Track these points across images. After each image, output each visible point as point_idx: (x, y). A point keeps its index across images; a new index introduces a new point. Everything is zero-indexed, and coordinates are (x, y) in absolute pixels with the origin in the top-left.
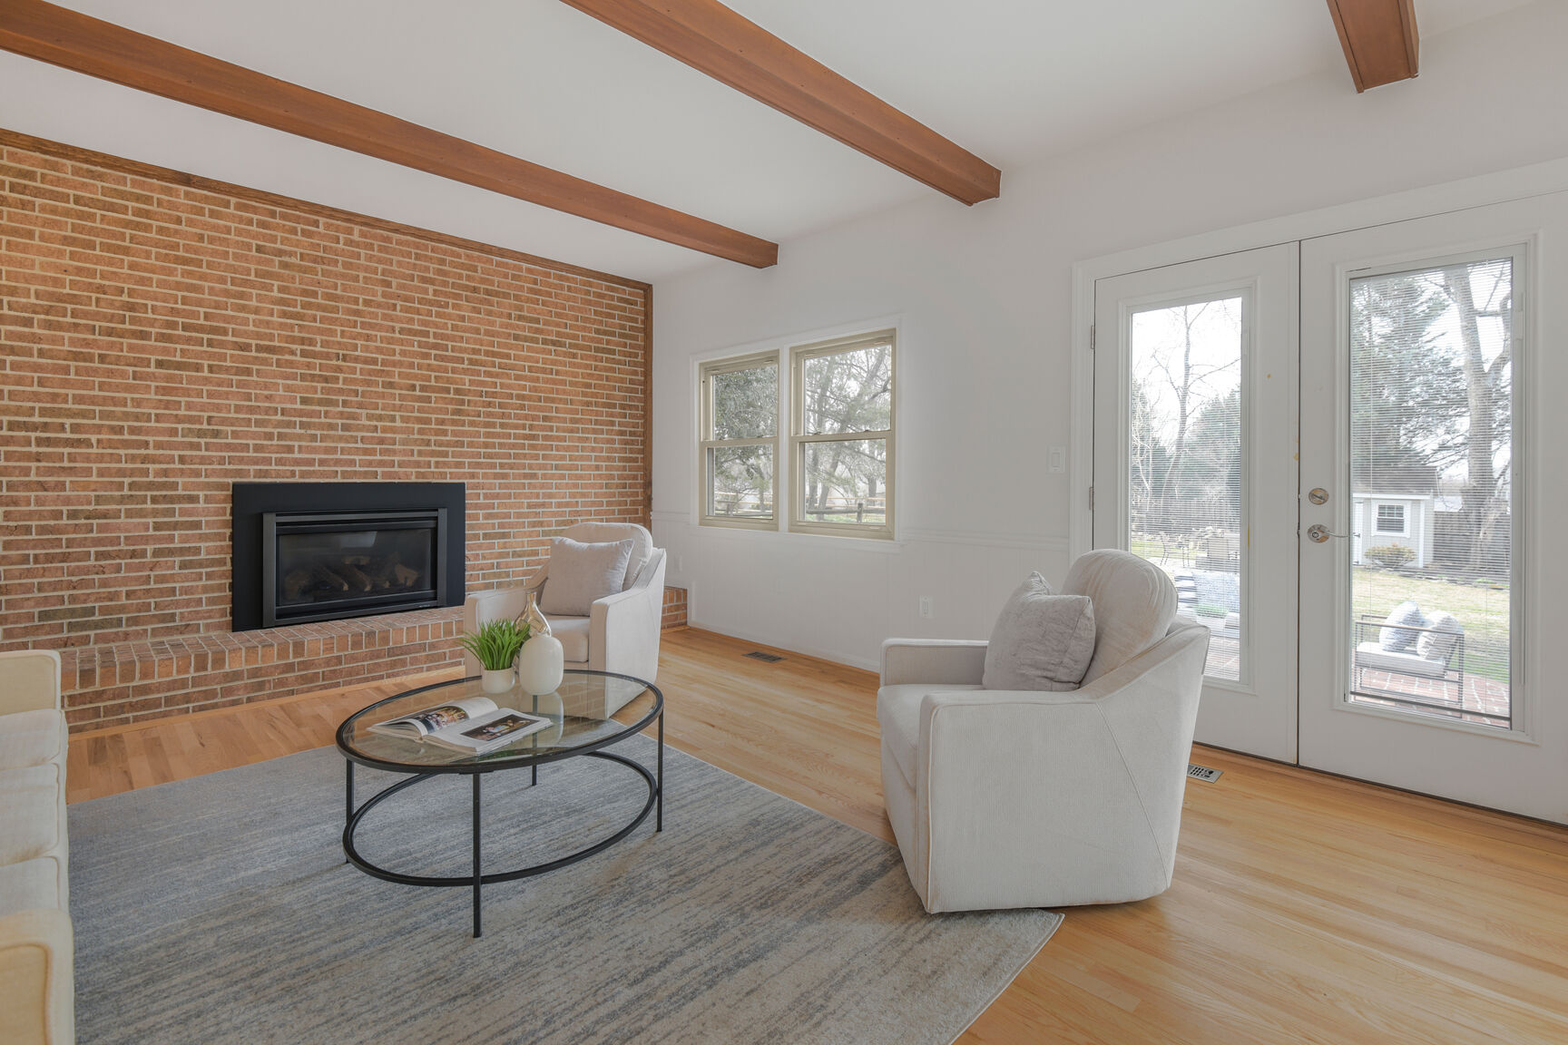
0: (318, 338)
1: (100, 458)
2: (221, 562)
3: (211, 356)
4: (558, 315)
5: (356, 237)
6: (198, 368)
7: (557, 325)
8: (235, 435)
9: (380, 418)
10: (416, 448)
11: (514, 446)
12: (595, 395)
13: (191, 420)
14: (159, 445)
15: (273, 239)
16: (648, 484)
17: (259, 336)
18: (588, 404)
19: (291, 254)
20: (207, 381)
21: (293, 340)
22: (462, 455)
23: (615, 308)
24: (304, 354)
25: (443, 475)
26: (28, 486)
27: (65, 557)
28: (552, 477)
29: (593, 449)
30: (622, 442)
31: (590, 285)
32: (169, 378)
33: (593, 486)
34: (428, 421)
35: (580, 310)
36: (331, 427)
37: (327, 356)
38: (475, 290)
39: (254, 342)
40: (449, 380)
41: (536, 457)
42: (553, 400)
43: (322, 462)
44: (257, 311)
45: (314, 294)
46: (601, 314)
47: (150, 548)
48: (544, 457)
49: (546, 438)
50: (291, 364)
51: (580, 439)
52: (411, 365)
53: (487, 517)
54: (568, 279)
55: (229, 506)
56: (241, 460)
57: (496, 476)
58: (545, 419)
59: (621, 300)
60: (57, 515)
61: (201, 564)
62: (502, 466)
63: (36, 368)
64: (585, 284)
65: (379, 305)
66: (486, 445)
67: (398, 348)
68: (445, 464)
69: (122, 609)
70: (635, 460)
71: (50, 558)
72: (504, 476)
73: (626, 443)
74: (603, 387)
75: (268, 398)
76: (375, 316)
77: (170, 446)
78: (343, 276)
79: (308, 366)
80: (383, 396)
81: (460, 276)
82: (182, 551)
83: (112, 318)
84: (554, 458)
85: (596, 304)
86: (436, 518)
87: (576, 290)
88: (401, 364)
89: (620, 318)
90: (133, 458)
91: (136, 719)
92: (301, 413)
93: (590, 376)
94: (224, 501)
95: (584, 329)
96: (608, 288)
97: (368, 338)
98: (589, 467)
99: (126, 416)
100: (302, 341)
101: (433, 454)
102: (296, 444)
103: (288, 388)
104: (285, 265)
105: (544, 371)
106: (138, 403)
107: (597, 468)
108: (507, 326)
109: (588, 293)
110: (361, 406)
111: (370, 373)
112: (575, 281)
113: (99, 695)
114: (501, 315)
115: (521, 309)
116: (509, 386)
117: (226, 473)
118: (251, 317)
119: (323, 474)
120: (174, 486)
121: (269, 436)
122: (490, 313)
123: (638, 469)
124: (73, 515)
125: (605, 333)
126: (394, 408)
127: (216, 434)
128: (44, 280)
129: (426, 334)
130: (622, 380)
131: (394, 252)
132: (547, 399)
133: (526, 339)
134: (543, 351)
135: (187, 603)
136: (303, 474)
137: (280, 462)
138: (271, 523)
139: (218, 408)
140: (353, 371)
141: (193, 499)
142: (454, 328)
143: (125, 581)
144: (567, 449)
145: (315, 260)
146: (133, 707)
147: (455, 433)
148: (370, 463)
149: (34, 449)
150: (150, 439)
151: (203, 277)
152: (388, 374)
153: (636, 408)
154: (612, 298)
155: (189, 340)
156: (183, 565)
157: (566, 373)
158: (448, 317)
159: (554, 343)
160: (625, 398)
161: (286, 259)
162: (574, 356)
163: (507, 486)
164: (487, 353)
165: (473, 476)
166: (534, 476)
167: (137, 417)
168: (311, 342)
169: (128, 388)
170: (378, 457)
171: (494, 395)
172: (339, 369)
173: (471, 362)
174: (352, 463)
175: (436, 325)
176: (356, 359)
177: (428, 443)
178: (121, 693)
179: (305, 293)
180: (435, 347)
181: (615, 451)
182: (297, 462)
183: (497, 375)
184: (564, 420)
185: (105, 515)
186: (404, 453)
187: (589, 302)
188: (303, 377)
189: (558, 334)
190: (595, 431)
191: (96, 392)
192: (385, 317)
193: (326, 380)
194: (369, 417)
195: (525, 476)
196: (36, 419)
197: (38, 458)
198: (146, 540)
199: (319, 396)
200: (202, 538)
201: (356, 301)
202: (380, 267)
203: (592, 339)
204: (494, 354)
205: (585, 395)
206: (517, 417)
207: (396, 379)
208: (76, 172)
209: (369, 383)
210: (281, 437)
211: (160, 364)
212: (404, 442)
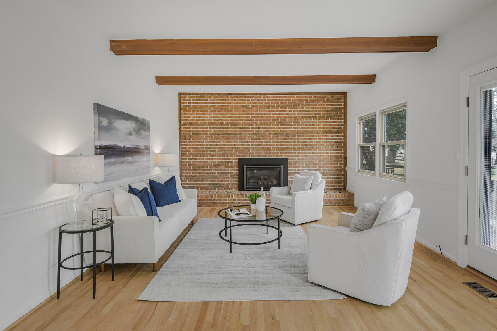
0: (254, 124)
1: (218, 153)
2: (237, 175)
3: (235, 131)
4: (314, 108)
5: (262, 98)
6: (232, 134)
7: (314, 111)
8: (239, 148)
9: (267, 142)
10: (276, 149)
11: (301, 147)
12: (326, 131)
13: (231, 145)
14: (226, 151)
15: (245, 103)
16: (345, 158)
17: (243, 125)
18: (324, 134)
19: (249, 106)
20: (234, 136)
21: (249, 125)
22: (287, 150)
23: (334, 102)
24: (252, 128)
25: (282, 156)
26: (208, 159)
27: (213, 173)
28: (313, 156)
29: (326, 147)
30: (336, 145)
31: (325, 97)
32: (228, 137)
33: (326, 159)
34: (278, 142)
35: (321, 105)
36: (257, 145)
37: (256, 128)
38: (290, 105)
39: (242, 127)
40: (284, 131)
41: (308, 150)
42: (313, 134)
43: (255, 153)
44: (243, 120)
45: (253, 114)
46: (328, 105)
47: (225, 172)
48: (310, 150)
49: (310, 145)
50: (249, 131)
51: (321, 144)
52: (274, 128)
53: (294, 167)
54: (317, 97)
55: (238, 163)
56: (240, 153)
57: (296, 156)
58: (310, 139)
59: (336, 99)
60: (211, 165)
61: (233, 176)
62: (298, 153)
63: (208, 137)
64: (323, 97)
65: (267, 114)
66: (293, 148)
67: (271, 124)
68: (283, 153)
69: (221, 184)
70: (341, 150)
71: (211, 173)
72: (298, 156)
73: (338, 145)
74: (329, 128)
75: (245, 139)
76: (266, 117)
77: (228, 151)
78: (259, 108)
79: (253, 131)
80: (268, 136)
81: (286, 103)
82: (230, 173)
83: (219, 125)
84: (313, 150)
85: (327, 102)
86: (280, 167)
87: (320, 99)
88: (272, 128)
89: (335, 105)
90: (222, 153)
91: (219, 206)
92: (251, 142)
93: (325, 125)
94: (237, 162)
95: (323, 111)
96: (331, 97)
97: (265, 123)
98: (324, 153)
99: (221, 145)
100: (251, 125)
101: (280, 150)
102: (250, 149)
103: (249, 137)
104: (248, 108)
105: (310, 125)
106: (223, 142)
107: (327, 153)
108: (299, 114)
109: (324, 99)
110: (263, 139)
111: (265, 131)
112: (320, 97)
113: (214, 200)
114: (297, 111)
115: (303, 108)
116: (300, 131)
117: (238, 156)
118: (242, 121)
119: (256, 156)
120: (229, 159)
121: (245, 148)
122: (294, 111)
123: (342, 153)
124: (214, 165)
125: (330, 111)
126: (271, 139)
127: (236, 148)
128: (209, 120)
129: (278, 120)
130: (336, 125)
131: (271, 100)
132: (311, 133)
133: (304, 117)
134: (310, 119)
135: (231, 184)
136: (252, 156)
137: (247, 153)
138: (245, 167)
139: (236, 142)
140: (261, 131)
141: (232, 162)
142: (285, 117)
143: (221, 178)
144: (317, 148)
145: (254, 106)
146: (219, 203)
147: (285, 145)
148: (265, 153)
149: (208, 152)
150: (225, 149)
151: (233, 114)
152: (269, 131)
153: (341, 133)
154: (332, 99)
155: (231, 128)
156: (231, 176)
157: (317, 125)
158: (283, 114)
159: (313, 117)
160: (337, 131)
161: (248, 107)
162: (319, 119)
163: (299, 159)
164: (294, 122)
165: (290, 156)
166: (307, 156)
167: (223, 145)
168: (253, 125)
169: (222, 139)
170: (267, 152)
171: (295, 134)
172: (259, 131)
173: (289, 125)
174: (261, 153)
175: (280, 117)
176: (262, 128)
177: (278, 148)
178: (217, 200)
179: (252, 114)
180: (280, 122)
181: (333, 147)
182: (250, 153)
183: (296, 128)
184: (316, 139)
185: (218, 165)
186: (273, 150)
187: (324, 102)
188: (252, 134)
189: (314, 114)
190: (326, 142)
191: (217, 141)
192: (269, 117)
193: (256, 134)
194: (265, 142)
195: (304, 156)
196: (209, 146)
197: (209, 154)
198: (224, 170)
199: (255, 138)
200: (234, 170)
201: (262, 114)
202: (267, 104)
203: (325, 114)
204: (295, 122)
205: (323, 131)
206: (302, 139)
207: (271, 132)
208: (214, 97)
209: (265, 134)
210: (247, 148)
211: (226, 134)
212: (273, 148)
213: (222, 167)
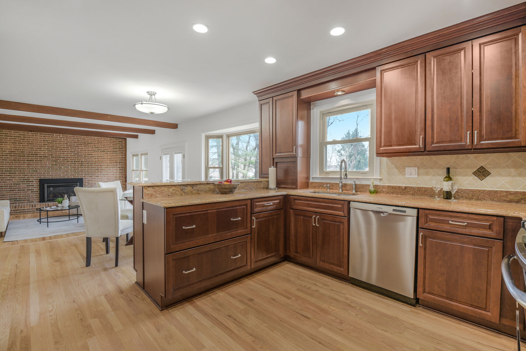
0: (54, 154)
1: (18, 175)
2: (38, 192)
3: (35, 159)
4: (103, 146)
5: (61, 136)
6: (33, 161)
7: (104, 148)
8: (40, 171)
9: (66, 167)
10: (73, 172)
11: (94, 171)
12: (112, 161)
13: (32, 169)
14: (27, 173)
15: (46, 139)
16: (126, 178)
17: (43, 155)
18: (111, 162)
19: (49, 141)
20: (35, 163)
21: (49, 155)
22: (82, 173)
23: (117, 143)
24: (51, 157)
25: (79, 177)
26: (7, 180)
27: (13, 190)
28: (103, 176)
29: (112, 171)
30: (119, 169)
31: (111, 139)
32: (29, 163)
33: (112, 178)
34: (75, 167)
35: (109, 144)
36: (57, 169)
37: (56, 157)
38: (85, 143)
39: (43, 156)
40: (80, 160)
41: (99, 173)
42: (103, 162)
43: (55, 175)
44: (43, 151)
45: (53, 147)
46: (114, 145)
47: (26, 189)
48: (101, 173)
49: (101, 169)
50: (49, 159)
51: (109, 169)
52: (72, 158)
53: (88, 184)
54: (106, 139)
55: (39, 183)
56: (41, 175)
57: (90, 177)
58: (101, 166)
59: (119, 142)
60: (12, 184)
61: (34, 192)
62: (91, 175)
63: (8, 162)
64: (110, 139)
65: (66, 148)
66: (88, 171)
67: (69, 155)
68: (79, 175)
69: (22, 198)
70: (123, 173)
71: (11, 191)
72: (92, 177)
73: (120, 169)
74: (115, 159)
75: (45, 165)
76: (65, 150)
77: (29, 173)
78: (59, 143)
79: (52, 159)
80: (66, 163)
81: (82, 141)
82: (31, 190)
83: (19, 154)
84: (103, 173)
85: (113, 143)
86: (77, 184)
87: (108, 141)
88: (70, 157)
89: (119, 145)
90: (23, 175)
92: (51, 167)
93: (111, 157)
94: (38, 182)
95: (110, 148)
96: (116, 140)
97: (63, 153)
98: (111, 175)
99: (22, 169)
100: (51, 155)
101: (76, 173)
102: (50, 172)
103: (49, 163)
104: (48, 143)
105: (100, 157)
106: (24, 167)
107: (113, 175)
108: (92, 149)
109: (111, 141)
110: (62, 165)
111: (64, 159)
112: (108, 139)
114: (91, 147)
115: (95, 145)
116: (93, 160)
117: (38, 177)
118: (42, 152)
119: (55, 177)
120: (30, 179)
121: (46, 171)
122: (88, 147)
123: (123, 174)
124: (14, 184)
125: (115, 148)
126: (69, 165)
127: (36, 171)
128: (9, 149)
129: (75, 152)
130: (119, 157)
131: (68, 138)
132: (101, 162)
133: (96, 151)
134: (100, 153)
135: (32, 198)
136: (51, 177)
137: (47, 175)
138: (46, 185)
139: (37, 167)
140: (61, 159)
141: (33, 182)
142: (81, 150)
143: (22, 194)
144: (106, 171)
145: (54, 141)
147: (81, 169)
148: (64, 175)
149: (8, 174)
150: (26, 172)
151: (34, 146)
152: (67, 159)
153: (123, 162)
154: (117, 141)
155: (32, 156)
156: (31, 192)
157: (105, 157)
158: (80, 148)
159: (103, 151)
160: (120, 161)
161: (48, 142)
162: (108, 153)
163: (92, 179)
164: (88, 154)
165: (85, 177)
166: (98, 176)
167: (24, 169)
168: (53, 155)
169: (22, 165)
170: (66, 174)
171: (89, 162)
172: (58, 159)
173: (84, 156)
174: (61, 175)
175: (77, 150)
176: (61, 157)
177: (75, 171)
179: (52, 147)
180: (77, 154)
181: (118, 171)
182: (50, 175)
183: (90, 158)
184: (105, 166)
185: (19, 184)
186: (71, 173)
187: (111, 143)
188: (51, 161)
189: (104, 149)
190: (112, 168)
191: (17, 165)
192: (67, 150)
193: (56, 161)
194: (64, 167)
195: (96, 177)
196: (8, 170)
197: (9, 176)
198: (25, 188)
199: (54, 164)
200: (34, 188)
201: (61, 147)
202: (66, 141)
203: (112, 150)
204: (89, 154)
205: (110, 161)
206: (94, 166)
207: (69, 160)
208: (14, 132)
209: (64, 161)
210: (47, 171)
211: (27, 160)
212: (70, 171)
213: (22, 186)
